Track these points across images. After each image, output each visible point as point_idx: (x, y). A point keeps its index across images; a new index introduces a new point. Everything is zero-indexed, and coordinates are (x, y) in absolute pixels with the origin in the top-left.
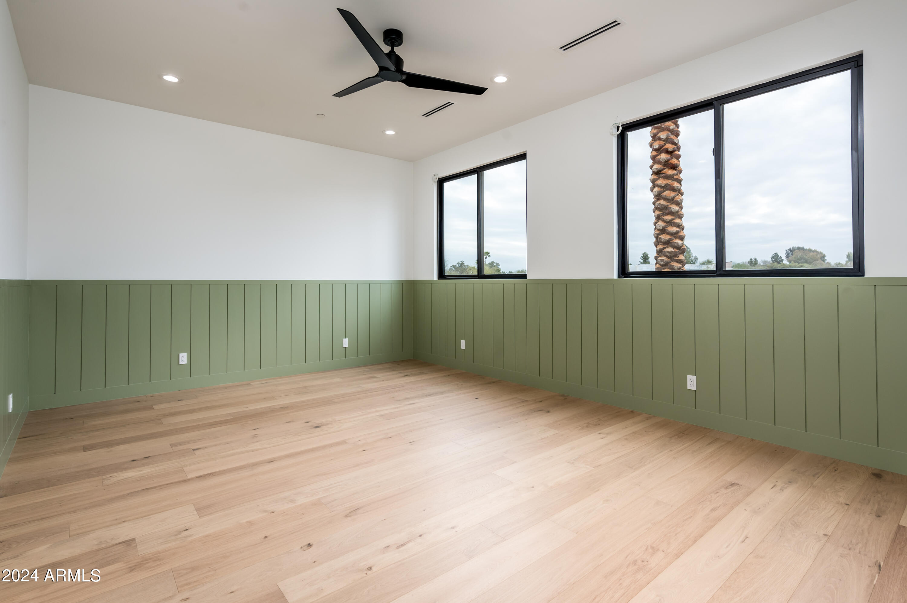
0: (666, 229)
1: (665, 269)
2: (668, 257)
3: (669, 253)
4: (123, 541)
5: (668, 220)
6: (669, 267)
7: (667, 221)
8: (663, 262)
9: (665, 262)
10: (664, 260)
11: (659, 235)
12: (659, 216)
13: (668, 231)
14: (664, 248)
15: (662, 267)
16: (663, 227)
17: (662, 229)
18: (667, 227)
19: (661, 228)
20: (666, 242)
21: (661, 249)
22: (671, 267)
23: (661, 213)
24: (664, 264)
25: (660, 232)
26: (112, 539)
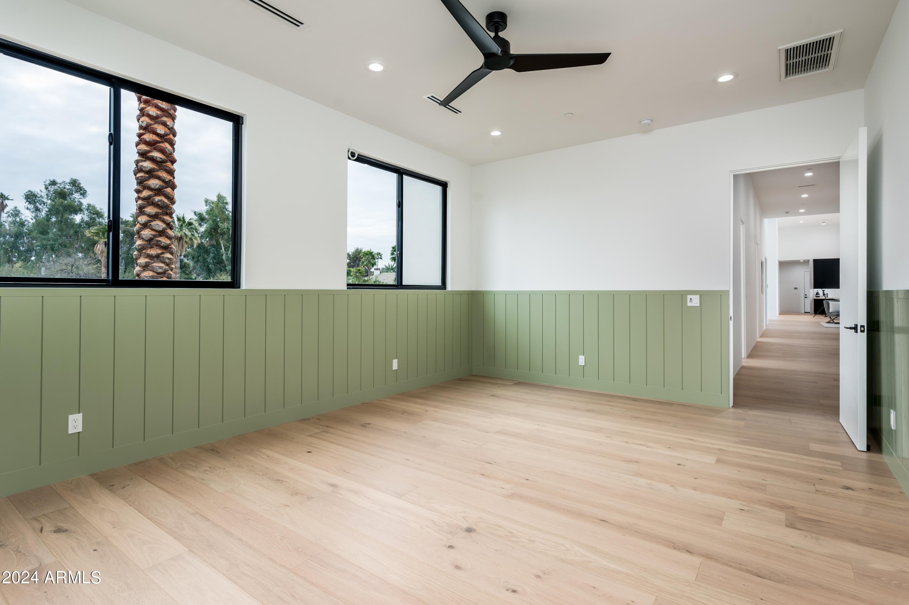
0: (166, 231)
1: (162, 278)
2: (166, 264)
3: (169, 260)
4: (795, 530)
5: (169, 221)
6: (166, 276)
7: (167, 222)
8: (162, 269)
9: (165, 269)
10: (163, 267)
11: (156, 236)
12: (158, 214)
13: (168, 235)
14: (163, 253)
15: (157, 275)
16: (163, 228)
17: (162, 231)
18: (166, 230)
19: (161, 229)
20: (166, 246)
21: (159, 254)
22: (169, 276)
23: (161, 211)
24: (163, 271)
25: (158, 233)
26: (806, 536)
